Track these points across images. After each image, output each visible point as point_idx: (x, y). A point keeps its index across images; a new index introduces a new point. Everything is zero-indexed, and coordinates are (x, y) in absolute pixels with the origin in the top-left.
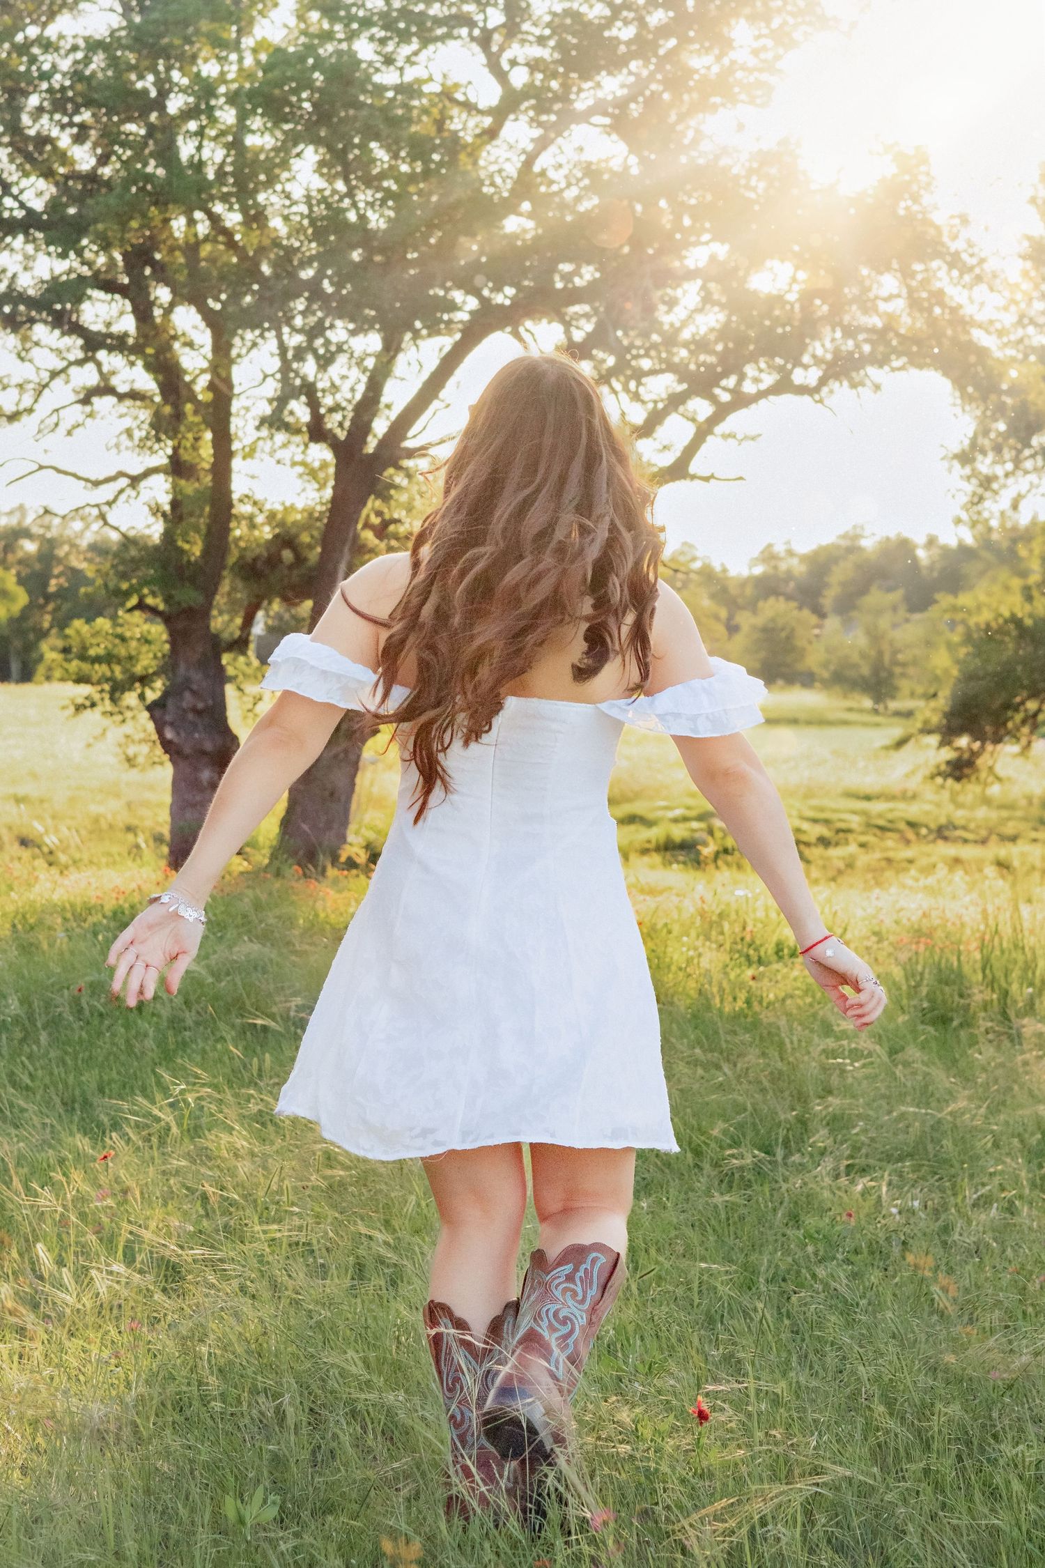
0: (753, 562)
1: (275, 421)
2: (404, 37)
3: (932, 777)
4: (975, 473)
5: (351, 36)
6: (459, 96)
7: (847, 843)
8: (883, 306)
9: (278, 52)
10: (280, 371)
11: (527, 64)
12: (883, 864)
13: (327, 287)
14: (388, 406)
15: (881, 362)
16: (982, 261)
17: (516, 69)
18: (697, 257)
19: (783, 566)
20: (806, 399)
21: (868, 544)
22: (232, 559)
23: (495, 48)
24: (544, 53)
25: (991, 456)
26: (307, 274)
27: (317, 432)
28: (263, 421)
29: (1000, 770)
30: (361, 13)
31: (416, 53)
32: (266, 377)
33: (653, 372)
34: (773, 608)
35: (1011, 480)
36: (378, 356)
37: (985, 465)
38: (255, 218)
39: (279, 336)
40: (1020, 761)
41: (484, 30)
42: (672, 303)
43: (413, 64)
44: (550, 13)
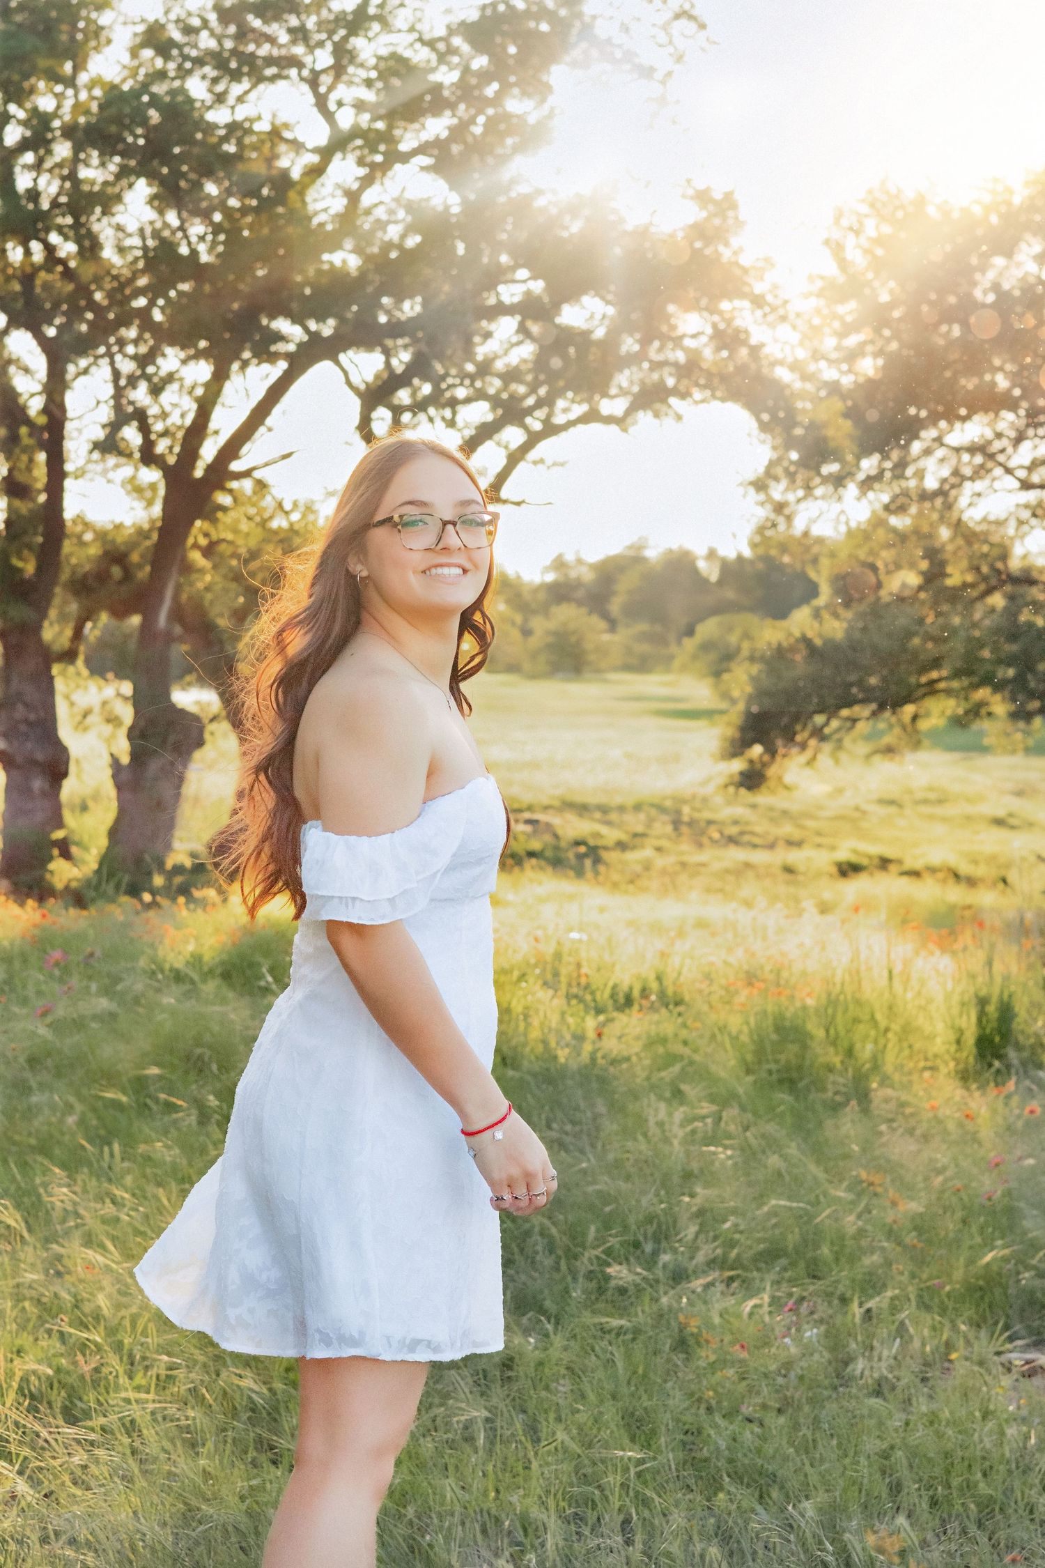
0: (546, 569)
1: (109, 446)
2: (236, 76)
3: (726, 786)
4: (769, 499)
5: (183, 74)
6: (287, 135)
7: (643, 847)
8: (688, 342)
9: (112, 90)
10: (114, 397)
11: (353, 106)
12: (678, 868)
13: (158, 316)
14: (216, 432)
15: (684, 395)
16: (786, 302)
17: (343, 109)
18: (509, 293)
19: (573, 574)
20: (614, 428)
21: (652, 553)
22: (65, 576)
23: (323, 89)
24: (369, 96)
25: (784, 483)
26: (141, 302)
27: (148, 456)
28: (97, 446)
29: (788, 779)
30: (194, 53)
31: (247, 92)
32: (98, 403)
33: (468, 400)
34: (566, 614)
35: (803, 505)
36: (207, 385)
37: (778, 491)
38: (90, 246)
39: (112, 363)
40: (808, 772)
41: (313, 71)
42: (488, 335)
43: (243, 102)
44: (376, 56)
